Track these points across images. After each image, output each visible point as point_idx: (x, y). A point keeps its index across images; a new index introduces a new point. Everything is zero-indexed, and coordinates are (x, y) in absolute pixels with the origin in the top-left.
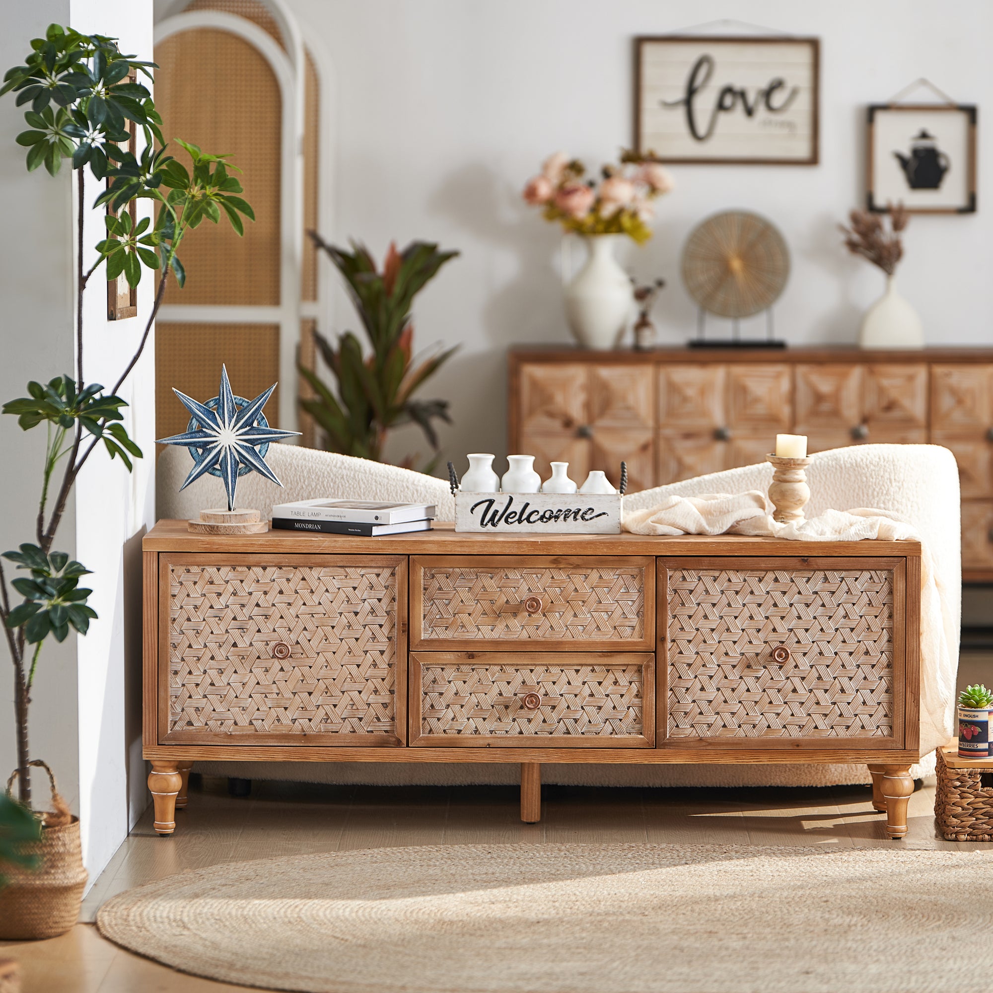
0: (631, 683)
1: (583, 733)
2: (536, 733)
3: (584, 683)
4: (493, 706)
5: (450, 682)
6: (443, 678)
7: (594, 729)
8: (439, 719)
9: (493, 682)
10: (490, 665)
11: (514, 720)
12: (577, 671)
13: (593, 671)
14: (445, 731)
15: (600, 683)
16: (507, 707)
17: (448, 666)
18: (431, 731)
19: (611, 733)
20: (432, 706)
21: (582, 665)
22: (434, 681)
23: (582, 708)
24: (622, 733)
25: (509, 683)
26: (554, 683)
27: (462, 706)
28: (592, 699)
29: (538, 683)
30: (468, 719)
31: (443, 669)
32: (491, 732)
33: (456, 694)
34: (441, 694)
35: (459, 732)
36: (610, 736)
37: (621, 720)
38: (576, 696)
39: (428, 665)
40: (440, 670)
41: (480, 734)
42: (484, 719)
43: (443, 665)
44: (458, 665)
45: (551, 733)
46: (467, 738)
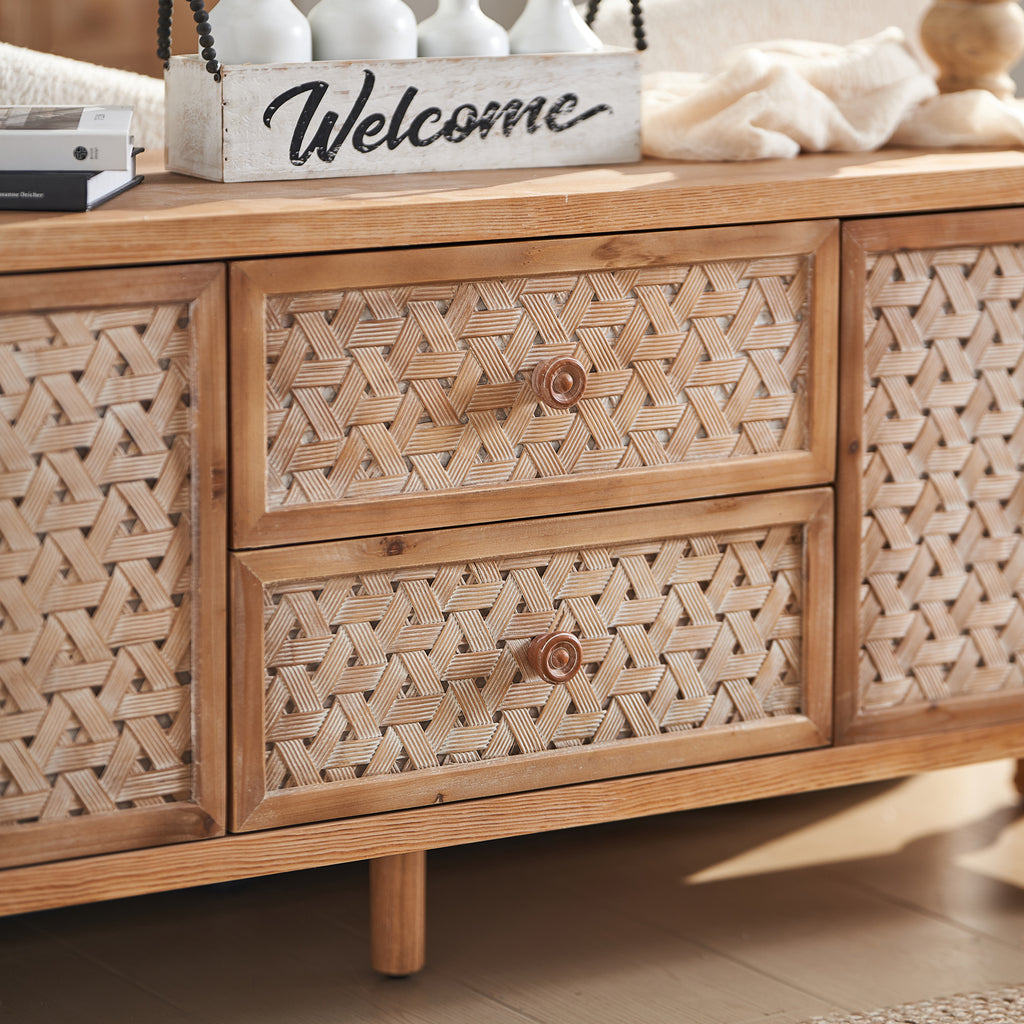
0: (774, 575)
1: (664, 730)
2: (552, 746)
3: (667, 590)
4: (445, 685)
5: (335, 629)
6: (319, 619)
7: (691, 715)
8: (308, 742)
9: (446, 615)
10: (439, 566)
11: (498, 716)
12: (652, 558)
13: (688, 552)
14: (323, 773)
15: (705, 585)
16: (480, 682)
17: (331, 583)
18: (288, 779)
19: (729, 721)
20: (291, 706)
21: (663, 540)
22: (296, 632)
23: (663, 660)
24: (753, 715)
25: (485, 612)
26: (596, 598)
27: (368, 695)
28: (685, 632)
29: (557, 604)
30: (384, 730)
31: (317, 594)
32: (442, 759)
33: (352, 662)
34: (313, 667)
35: (361, 770)
36: (730, 728)
37: (751, 680)
38: (648, 627)
39: (281, 585)
40: (310, 596)
41: (413, 768)
42: (425, 725)
43: (319, 580)
44: (357, 576)
45: (588, 741)
46: (384, 787)
